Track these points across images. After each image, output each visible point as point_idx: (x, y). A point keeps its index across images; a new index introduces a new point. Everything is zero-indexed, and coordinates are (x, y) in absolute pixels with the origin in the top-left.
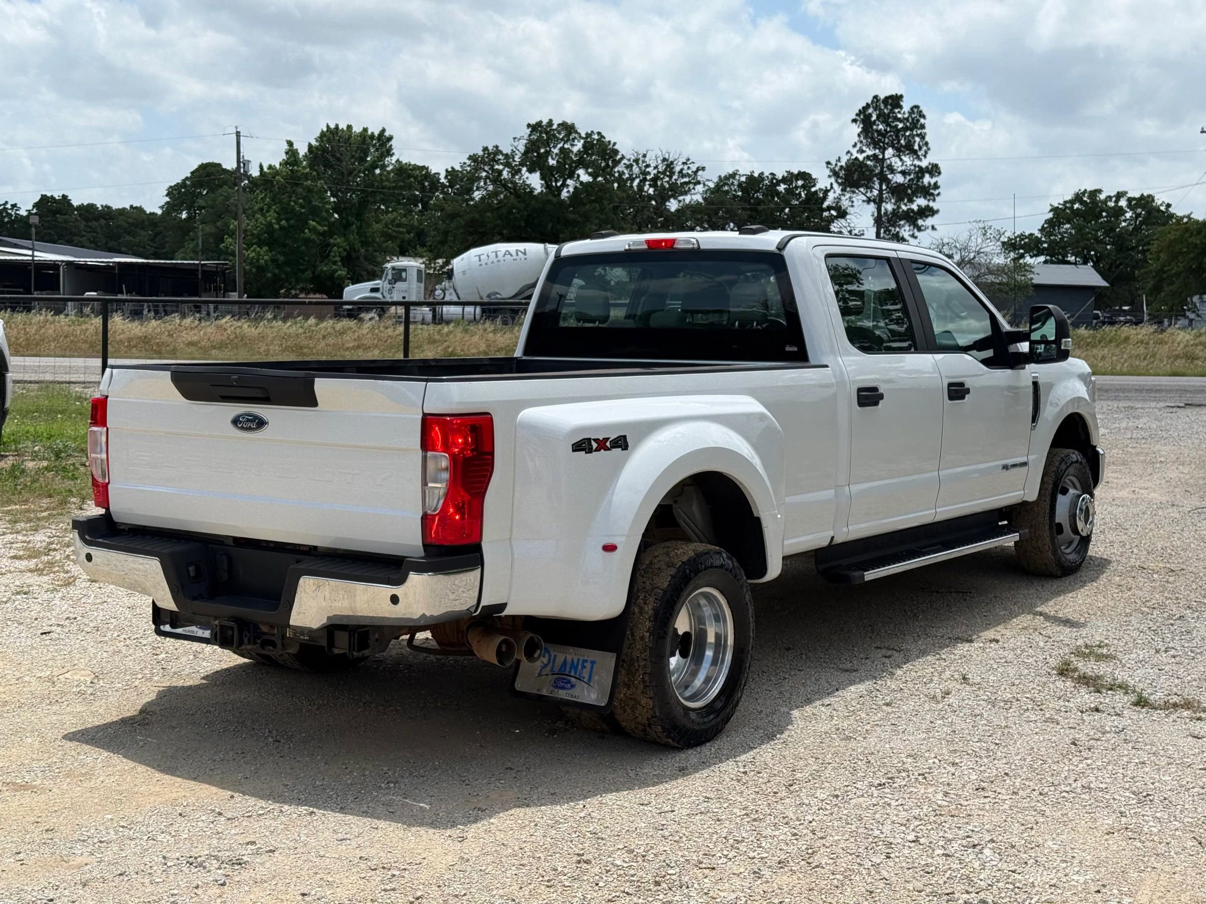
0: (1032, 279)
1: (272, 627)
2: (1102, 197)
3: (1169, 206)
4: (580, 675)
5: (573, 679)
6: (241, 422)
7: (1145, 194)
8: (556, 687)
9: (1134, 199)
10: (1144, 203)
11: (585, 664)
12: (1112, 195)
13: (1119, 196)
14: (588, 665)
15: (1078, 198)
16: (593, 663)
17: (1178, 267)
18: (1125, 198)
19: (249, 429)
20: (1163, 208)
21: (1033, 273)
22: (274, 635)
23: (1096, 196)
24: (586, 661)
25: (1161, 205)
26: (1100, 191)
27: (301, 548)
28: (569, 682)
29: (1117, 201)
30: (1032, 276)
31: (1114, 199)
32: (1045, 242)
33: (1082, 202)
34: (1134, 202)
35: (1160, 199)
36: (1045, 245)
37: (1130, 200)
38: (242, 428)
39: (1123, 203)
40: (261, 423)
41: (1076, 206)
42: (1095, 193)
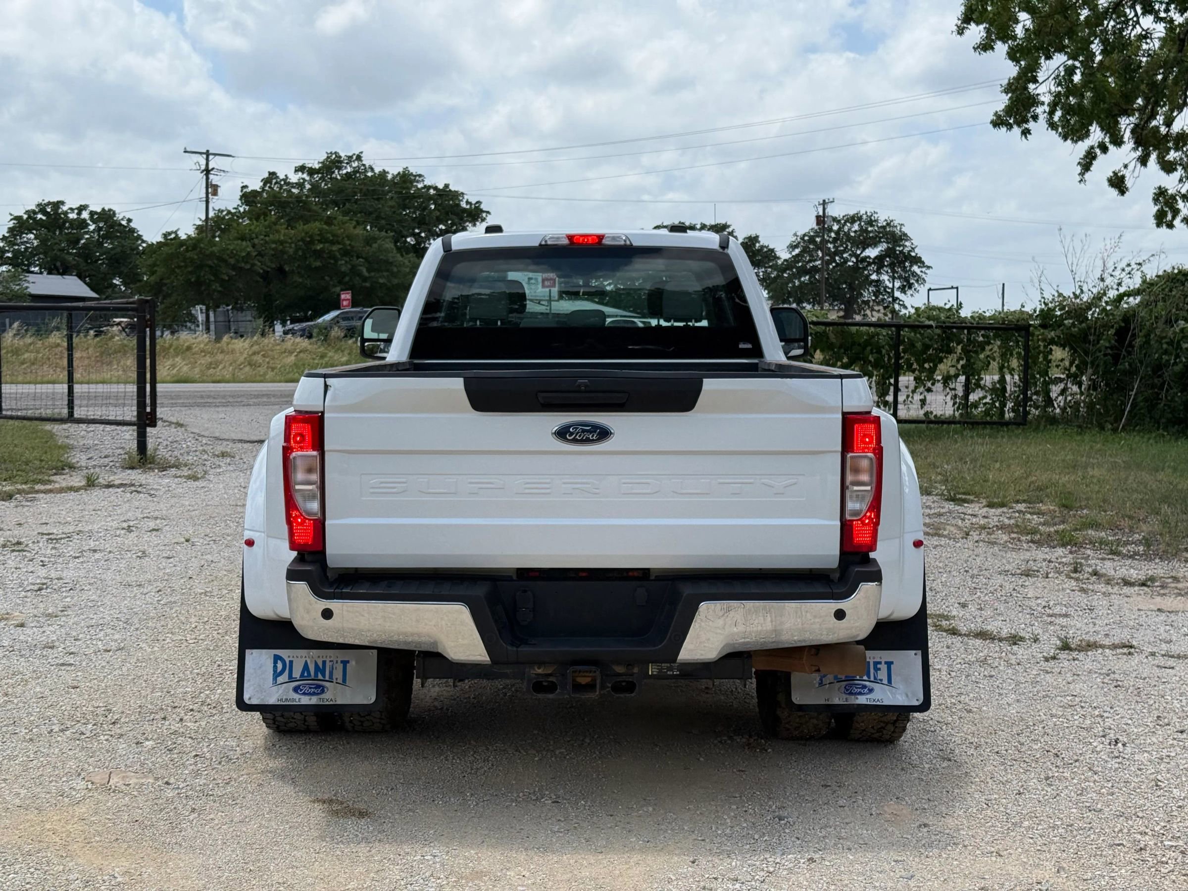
0: (27, 288)
1: (629, 665)
2: (65, 208)
3: (129, 220)
4: (875, 678)
5: (867, 683)
6: (571, 434)
7: (106, 209)
8: (851, 694)
9: (96, 213)
10: (106, 216)
11: (879, 666)
12: (74, 207)
13: (81, 209)
14: (884, 668)
15: (42, 208)
16: (889, 664)
17: (178, 280)
18: (88, 212)
19: (587, 441)
20: (124, 223)
21: (28, 282)
22: (632, 675)
23: (59, 208)
24: (880, 663)
25: (122, 219)
26: (63, 203)
27: (631, 574)
28: (864, 687)
29: (79, 214)
30: (26, 285)
31: (76, 211)
32: (8, 251)
33: (44, 212)
34: (96, 217)
35: (121, 214)
36: (10, 255)
37: (92, 213)
38: (575, 441)
39: (85, 215)
40: (604, 434)
41: (40, 216)
42: (57, 205)
